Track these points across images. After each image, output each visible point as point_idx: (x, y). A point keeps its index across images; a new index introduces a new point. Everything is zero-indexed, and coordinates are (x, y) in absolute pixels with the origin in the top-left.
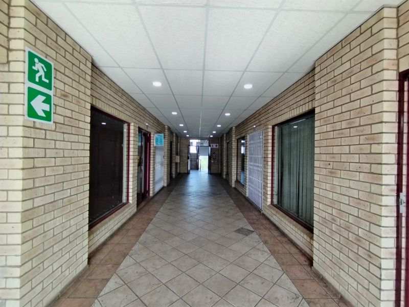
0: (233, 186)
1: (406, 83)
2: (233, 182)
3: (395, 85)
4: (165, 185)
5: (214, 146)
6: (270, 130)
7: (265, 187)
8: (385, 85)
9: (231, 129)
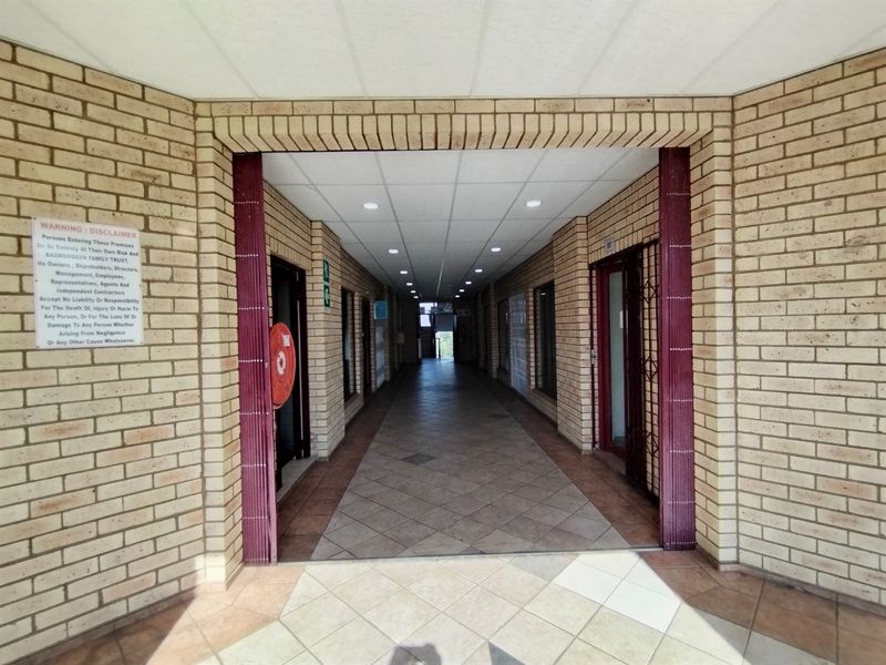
0: (495, 376)
1: (594, 272)
2: (494, 369)
3: (587, 273)
4: (388, 379)
5: (463, 313)
6: (531, 294)
7: (528, 367)
8: (579, 273)
9: (489, 285)
